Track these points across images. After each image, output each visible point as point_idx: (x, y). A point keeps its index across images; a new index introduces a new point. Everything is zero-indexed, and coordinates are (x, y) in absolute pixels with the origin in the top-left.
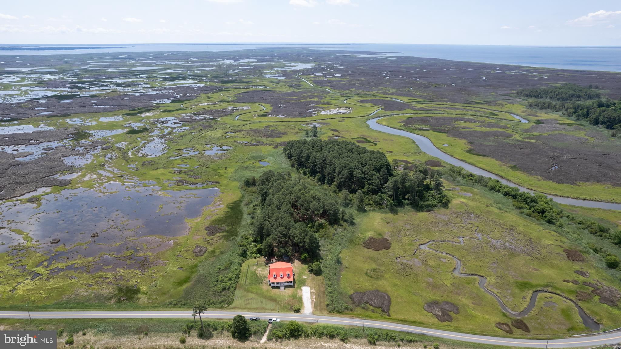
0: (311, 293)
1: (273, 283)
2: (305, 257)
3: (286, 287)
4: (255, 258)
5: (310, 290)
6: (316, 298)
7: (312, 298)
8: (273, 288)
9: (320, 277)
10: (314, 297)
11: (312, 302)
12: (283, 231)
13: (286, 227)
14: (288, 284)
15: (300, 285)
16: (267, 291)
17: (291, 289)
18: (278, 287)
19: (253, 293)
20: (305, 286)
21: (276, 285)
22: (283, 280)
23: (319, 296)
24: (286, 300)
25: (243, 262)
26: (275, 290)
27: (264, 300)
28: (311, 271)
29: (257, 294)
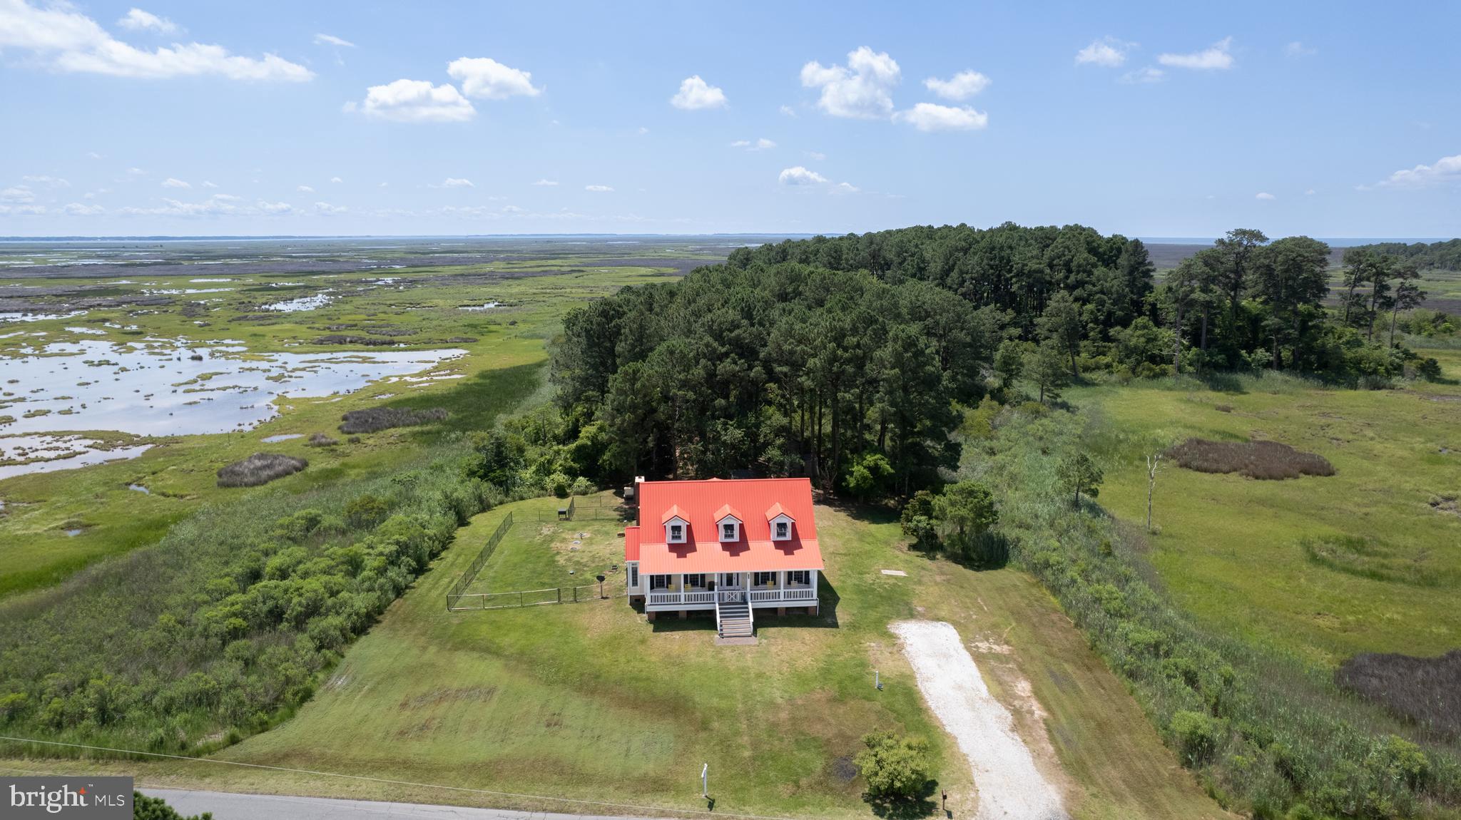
0: (979, 658)
1: (659, 582)
2: (875, 470)
3: (766, 618)
4: (561, 492)
5: (968, 643)
6: (1037, 693)
7: (1005, 696)
8: (664, 621)
9: (1006, 576)
10: (1023, 687)
11: (1020, 722)
12: (735, 326)
13: (748, 313)
14: (782, 598)
15: (873, 615)
16: (613, 643)
17: (808, 636)
18: (704, 620)
19: (490, 650)
20: (911, 615)
21: (683, 600)
22: (746, 564)
23: (1060, 679)
24: (772, 705)
25: (485, 507)
26: (677, 640)
27: (576, 708)
28: (927, 544)
29: (525, 660)
